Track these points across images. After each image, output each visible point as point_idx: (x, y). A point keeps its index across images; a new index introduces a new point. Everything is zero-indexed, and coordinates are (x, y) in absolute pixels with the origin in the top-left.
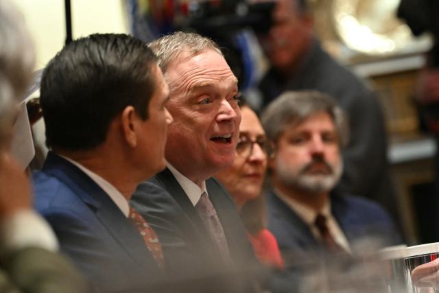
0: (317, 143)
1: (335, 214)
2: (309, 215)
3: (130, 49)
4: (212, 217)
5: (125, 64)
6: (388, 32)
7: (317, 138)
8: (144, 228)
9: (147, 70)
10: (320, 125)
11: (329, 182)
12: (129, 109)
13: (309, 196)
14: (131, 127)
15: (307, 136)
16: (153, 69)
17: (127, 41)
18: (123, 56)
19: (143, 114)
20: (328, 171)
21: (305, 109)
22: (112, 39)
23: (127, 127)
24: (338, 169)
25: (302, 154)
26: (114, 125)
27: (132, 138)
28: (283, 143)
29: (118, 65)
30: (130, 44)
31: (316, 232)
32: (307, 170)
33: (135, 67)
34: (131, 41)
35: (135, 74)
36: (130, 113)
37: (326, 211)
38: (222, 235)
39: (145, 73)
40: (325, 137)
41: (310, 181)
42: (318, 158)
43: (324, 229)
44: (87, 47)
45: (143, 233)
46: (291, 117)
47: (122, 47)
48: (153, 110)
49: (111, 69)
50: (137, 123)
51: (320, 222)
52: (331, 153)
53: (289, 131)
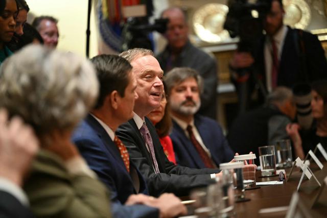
0: (189, 92)
1: (196, 125)
2: (184, 125)
3: (119, 64)
4: (148, 134)
5: (115, 71)
6: (217, 32)
7: (189, 90)
8: (121, 146)
9: (126, 74)
10: (190, 83)
11: (194, 110)
12: (115, 92)
13: (184, 116)
14: (115, 100)
15: (185, 89)
16: (130, 74)
17: (118, 60)
18: (115, 66)
19: (122, 94)
20: (194, 104)
21: (184, 76)
22: (111, 57)
23: (113, 100)
24: (198, 104)
25: (182, 96)
26: (107, 98)
27: (115, 106)
28: (173, 91)
29: (111, 71)
30: (119, 61)
31: (187, 133)
32: (184, 104)
33: (120, 72)
34: (120, 60)
35: (119, 76)
36: (115, 94)
37: (192, 124)
38: (152, 142)
39: (124, 75)
40: (193, 89)
41: (185, 109)
42: (189, 99)
43: (191, 133)
44: (98, 61)
45: (120, 148)
46: (177, 79)
47: (114, 62)
48: (127, 92)
49: (108, 73)
50: (118, 99)
51: (189, 129)
52: (196, 96)
53: (176, 85)
